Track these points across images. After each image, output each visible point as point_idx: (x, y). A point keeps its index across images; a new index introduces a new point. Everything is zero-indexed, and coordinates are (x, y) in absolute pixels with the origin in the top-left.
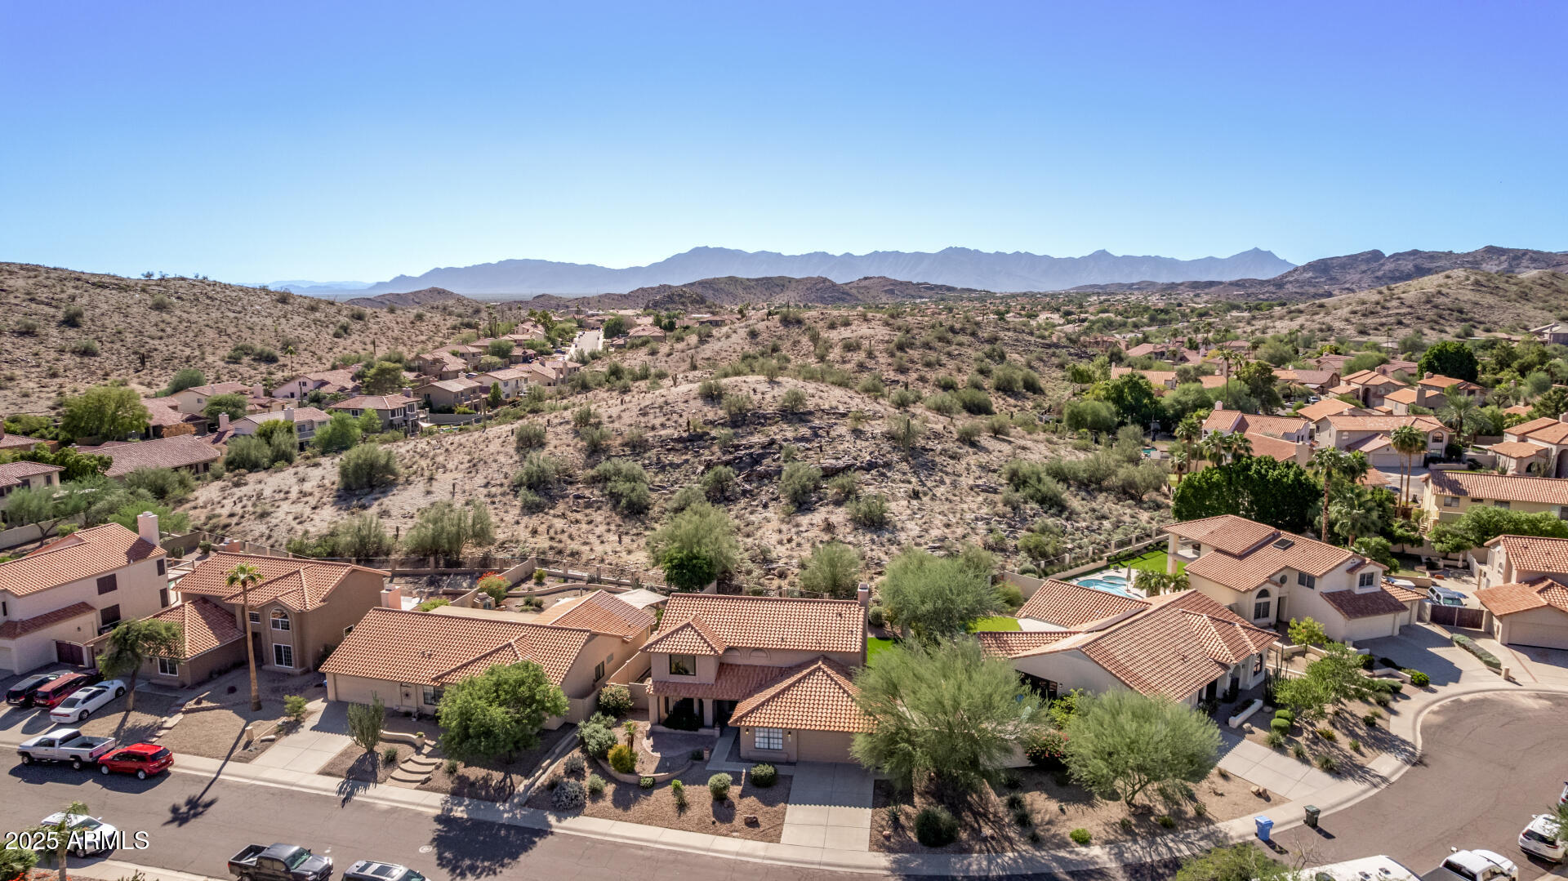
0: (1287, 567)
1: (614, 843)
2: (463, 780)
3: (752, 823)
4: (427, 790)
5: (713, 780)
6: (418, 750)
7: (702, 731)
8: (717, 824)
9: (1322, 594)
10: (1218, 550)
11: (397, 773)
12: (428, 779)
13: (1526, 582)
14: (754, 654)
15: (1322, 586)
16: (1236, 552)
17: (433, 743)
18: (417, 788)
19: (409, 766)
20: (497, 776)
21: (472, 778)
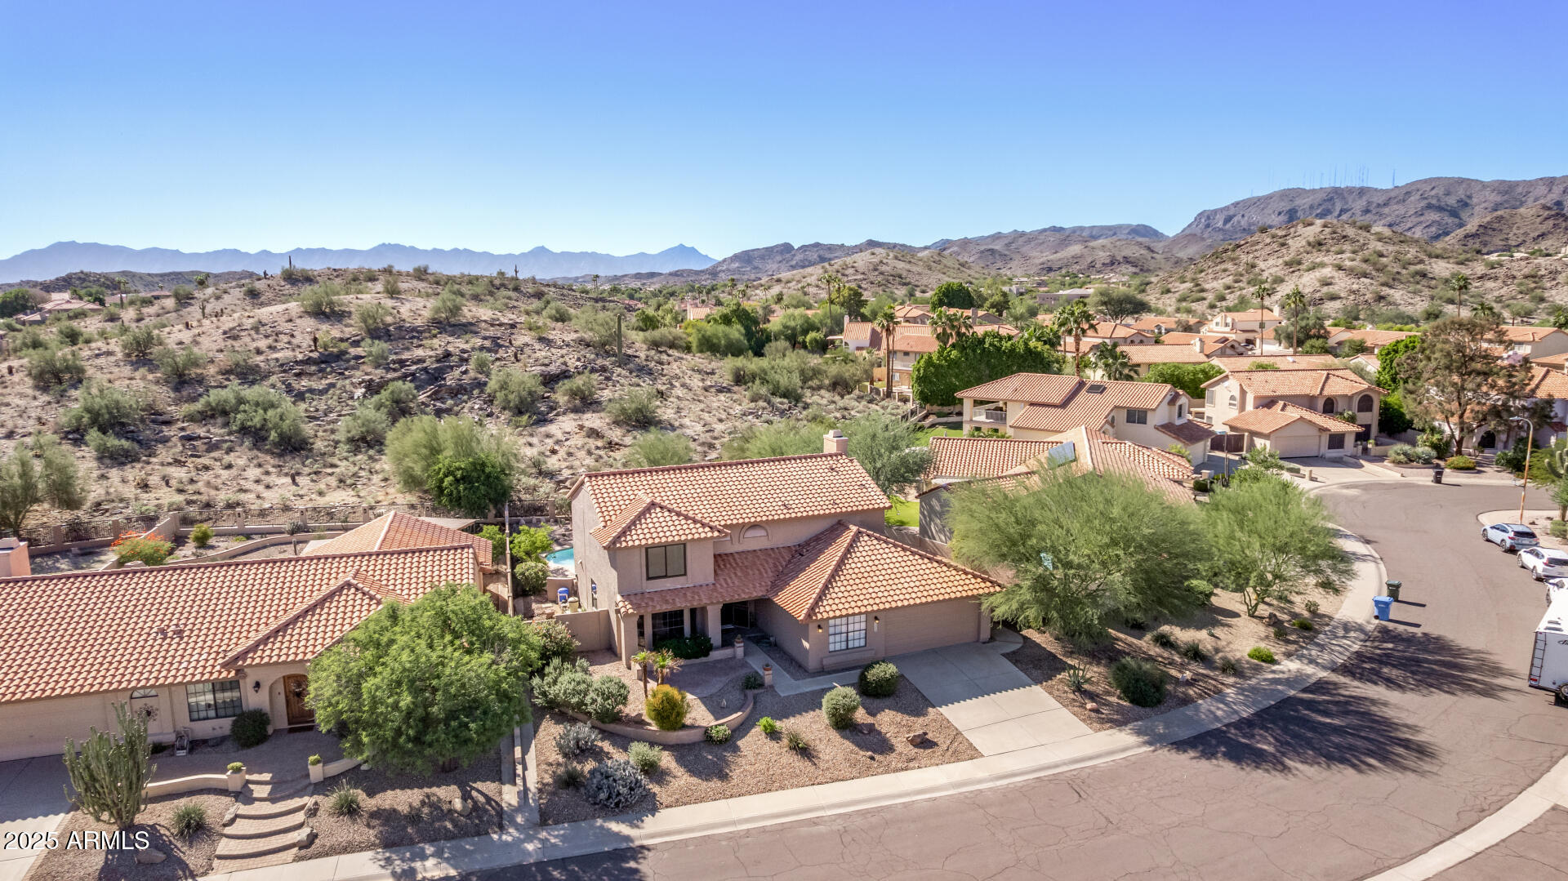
0: (1115, 407)
1: (763, 830)
2: (386, 817)
3: (923, 742)
4: (319, 855)
5: (827, 701)
6: (243, 795)
7: (715, 655)
8: (877, 757)
9: (1156, 428)
10: (1032, 404)
11: (224, 847)
12: (313, 837)
13: (1263, 407)
14: (750, 534)
15: (1154, 420)
16: (1057, 400)
17: (267, 777)
18: (298, 859)
19: (240, 827)
20: (450, 795)
21: (403, 809)
